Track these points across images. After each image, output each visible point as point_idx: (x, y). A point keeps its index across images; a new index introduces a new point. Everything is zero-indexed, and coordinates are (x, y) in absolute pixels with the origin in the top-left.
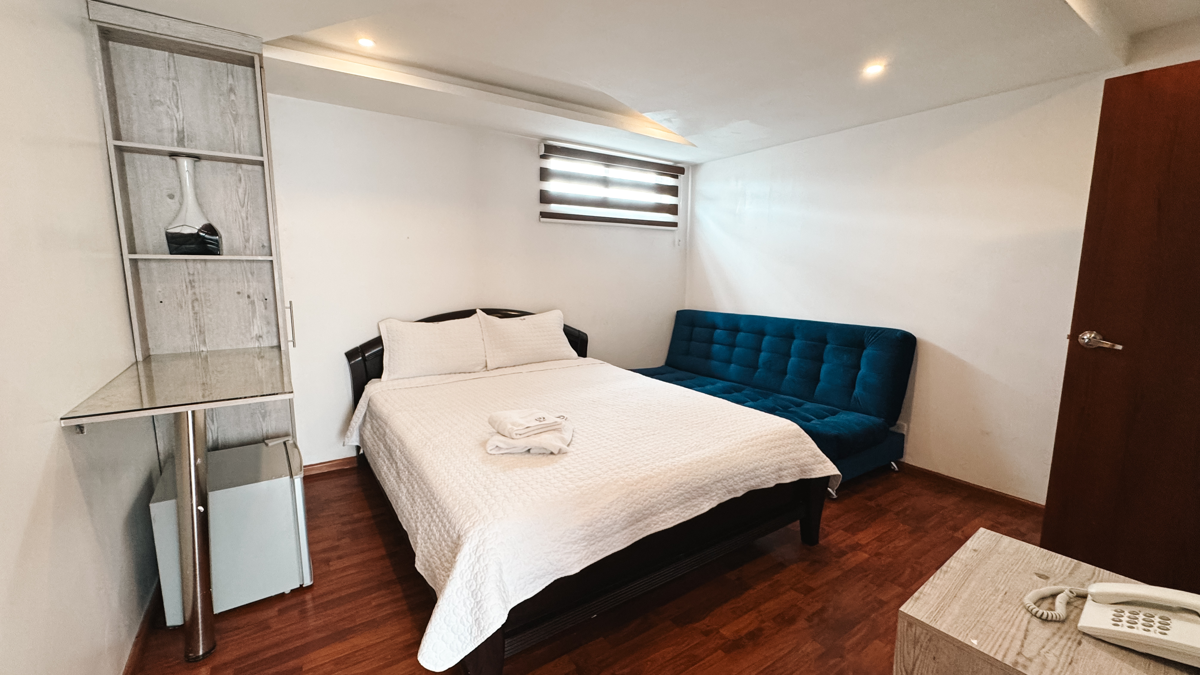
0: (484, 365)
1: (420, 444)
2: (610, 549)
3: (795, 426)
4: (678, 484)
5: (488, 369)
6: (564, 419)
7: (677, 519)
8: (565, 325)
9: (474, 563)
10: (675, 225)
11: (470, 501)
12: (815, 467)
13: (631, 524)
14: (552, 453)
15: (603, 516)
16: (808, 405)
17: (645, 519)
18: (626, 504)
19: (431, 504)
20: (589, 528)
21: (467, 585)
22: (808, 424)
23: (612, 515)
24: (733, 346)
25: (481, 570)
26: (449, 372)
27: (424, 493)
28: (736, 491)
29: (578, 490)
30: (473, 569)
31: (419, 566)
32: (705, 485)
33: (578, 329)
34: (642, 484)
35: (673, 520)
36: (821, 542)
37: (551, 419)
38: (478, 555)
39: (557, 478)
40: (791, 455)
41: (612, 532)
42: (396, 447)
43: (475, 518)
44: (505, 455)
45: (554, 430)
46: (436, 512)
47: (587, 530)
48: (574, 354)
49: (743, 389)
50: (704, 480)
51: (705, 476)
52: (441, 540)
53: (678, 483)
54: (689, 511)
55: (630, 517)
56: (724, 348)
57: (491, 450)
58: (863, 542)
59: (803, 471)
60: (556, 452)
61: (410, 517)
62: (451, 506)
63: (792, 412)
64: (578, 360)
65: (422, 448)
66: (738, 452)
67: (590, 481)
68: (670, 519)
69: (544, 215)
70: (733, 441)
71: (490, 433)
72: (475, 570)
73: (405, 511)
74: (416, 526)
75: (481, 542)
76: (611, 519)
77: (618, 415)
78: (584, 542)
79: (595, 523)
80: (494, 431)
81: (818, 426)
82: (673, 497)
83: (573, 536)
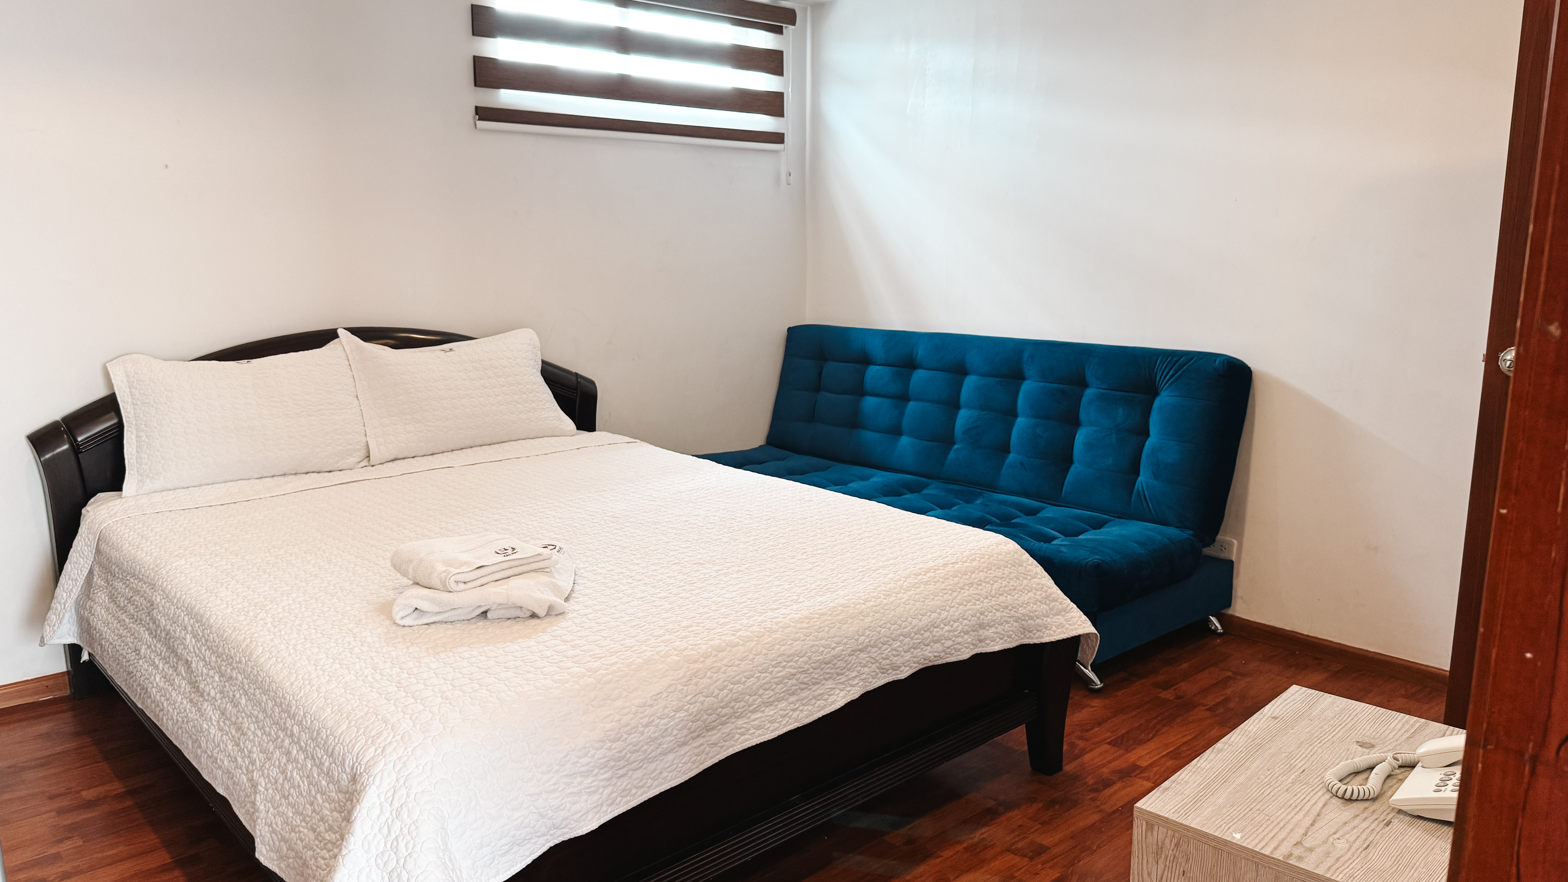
0: (363, 453)
1: (242, 618)
2: (656, 783)
3: (1011, 545)
4: (784, 657)
5: (372, 463)
6: (555, 551)
7: (784, 722)
8: (543, 362)
9: (390, 821)
10: (777, 138)
11: (372, 710)
12: (1049, 620)
13: (695, 734)
14: (534, 616)
15: (642, 721)
16: (1050, 512)
17: (723, 724)
18: (686, 696)
19: (285, 729)
20: (615, 745)
21: (380, 861)
22: (1044, 545)
23: (658, 718)
24: (903, 398)
25: (405, 831)
26: (282, 473)
27: (265, 711)
28: (895, 668)
29: (590, 677)
30: (389, 832)
31: (264, 855)
32: (835, 657)
33: (574, 371)
34: (715, 659)
35: (776, 725)
36: (1069, 768)
37: (528, 549)
38: (396, 804)
39: (548, 657)
40: (1002, 598)
41: (659, 750)
42: (185, 628)
43: (385, 740)
44: (433, 626)
45: (535, 571)
46: (298, 743)
47: (610, 749)
48: (568, 424)
49: (925, 486)
50: (834, 649)
51: (836, 639)
52: (313, 793)
53: (784, 655)
54: (806, 708)
55: (693, 722)
56: (886, 402)
57: (402, 618)
58: (1144, 764)
59: (1025, 630)
60: (541, 612)
61: (233, 765)
62: (330, 723)
63: (1015, 526)
64: (576, 436)
65: (248, 625)
66: (899, 596)
67: (614, 659)
68: (771, 722)
69: (485, 114)
70: (891, 575)
71: (395, 589)
72: (392, 832)
73: (221, 756)
74: (251, 780)
75: (402, 781)
76: (657, 726)
77: (666, 540)
78: (605, 773)
79: (625, 736)
80: (406, 581)
81: (1063, 549)
82: (776, 680)
83: (585, 760)
